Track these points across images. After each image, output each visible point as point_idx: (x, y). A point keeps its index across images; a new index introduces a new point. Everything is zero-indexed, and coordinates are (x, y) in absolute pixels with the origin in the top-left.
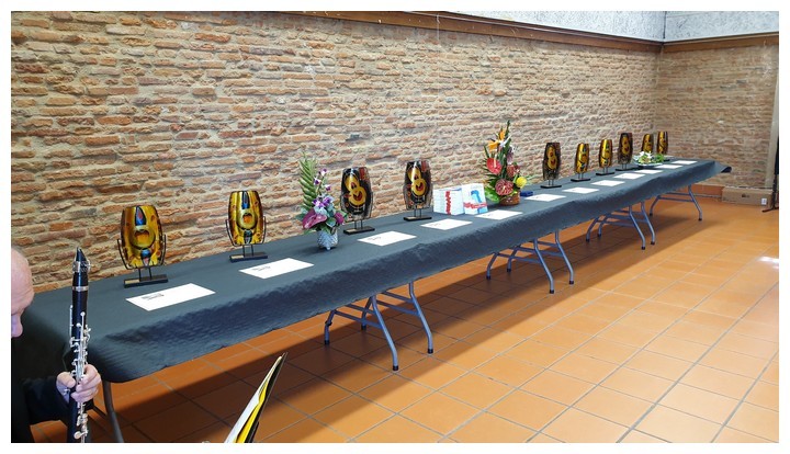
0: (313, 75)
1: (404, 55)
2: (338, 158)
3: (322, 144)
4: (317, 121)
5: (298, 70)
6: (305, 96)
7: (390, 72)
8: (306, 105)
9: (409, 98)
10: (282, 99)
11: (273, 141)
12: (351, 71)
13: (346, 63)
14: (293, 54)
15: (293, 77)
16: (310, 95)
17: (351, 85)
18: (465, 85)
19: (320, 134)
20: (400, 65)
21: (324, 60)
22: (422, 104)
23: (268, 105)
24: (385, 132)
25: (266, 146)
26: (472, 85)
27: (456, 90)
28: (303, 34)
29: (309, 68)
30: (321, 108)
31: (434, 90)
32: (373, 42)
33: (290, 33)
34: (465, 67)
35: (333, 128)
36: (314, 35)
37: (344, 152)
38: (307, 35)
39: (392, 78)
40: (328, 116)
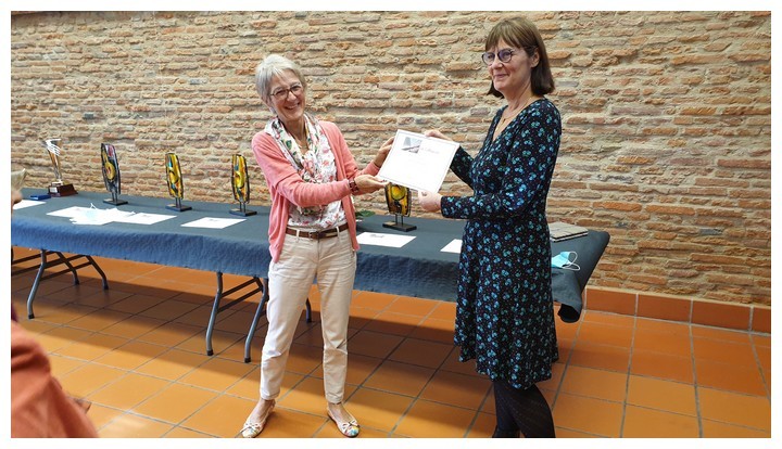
0: (49, 62)
1: (131, 36)
2: (77, 133)
3: (62, 120)
4: (57, 100)
5: (37, 58)
6: (46, 80)
7: (116, 54)
8: (47, 87)
9: (141, 79)
10: (30, 82)
11: (28, 114)
12: (80, 56)
13: (73, 49)
14: (33, 46)
15: (36, 65)
16: (49, 79)
17: (82, 68)
18: (216, 63)
19: (61, 111)
20: (128, 46)
21: (56, 48)
22: (157, 87)
23: (23, 87)
24: (118, 113)
25: (24, 118)
26: (228, 63)
27: (203, 70)
28: (40, 29)
29: (46, 57)
30: (59, 90)
31: (172, 71)
32: (96, 27)
33: (30, 30)
34: (215, 41)
35: (69, 107)
36: (46, 28)
37: (80, 128)
38: (42, 29)
39: (120, 60)
40: (64, 96)
